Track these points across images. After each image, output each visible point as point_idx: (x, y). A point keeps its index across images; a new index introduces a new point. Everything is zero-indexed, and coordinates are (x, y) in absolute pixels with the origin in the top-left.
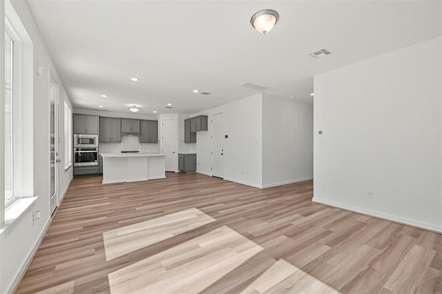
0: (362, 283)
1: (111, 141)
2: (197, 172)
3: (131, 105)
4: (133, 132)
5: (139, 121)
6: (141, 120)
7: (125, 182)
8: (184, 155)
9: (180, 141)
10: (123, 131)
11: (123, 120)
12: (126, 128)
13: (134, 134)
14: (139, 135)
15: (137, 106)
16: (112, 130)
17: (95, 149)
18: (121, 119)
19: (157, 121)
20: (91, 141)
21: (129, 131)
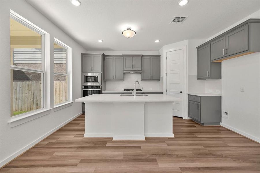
1: (115, 79)
2: (221, 124)
4: (134, 69)
5: (140, 57)
6: (142, 56)
8: (200, 97)
9: (190, 77)
10: (124, 68)
11: (124, 58)
12: (128, 65)
13: (136, 71)
14: (141, 72)
16: (115, 69)
17: (99, 87)
18: (123, 56)
19: (159, 56)
20: (96, 79)
21: (131, 68)
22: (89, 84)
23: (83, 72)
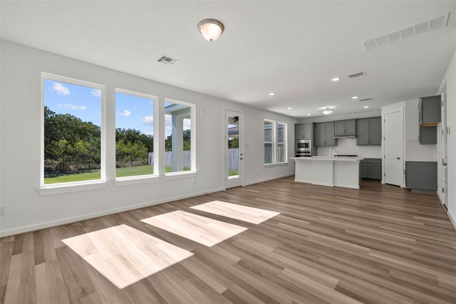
0: (152, 298)
1: (326, 145)
2: (438, 193)
3: (324, 108)
4: (347, 134)
5: (355, 122)
6: (357, 120)
7: (311, 184)
10: (336, 133)
11: (336, 123)
12: (340, 130)
13: (349, 136)
14: (355, 136)
15: (331, 107)
16: (326, 135)
17: (309, 153)
18: (334, 122)
19: (381, 117)
20: (306, 145)
21: (343, 133)
22: (302, 149)
23: (295, 139)
